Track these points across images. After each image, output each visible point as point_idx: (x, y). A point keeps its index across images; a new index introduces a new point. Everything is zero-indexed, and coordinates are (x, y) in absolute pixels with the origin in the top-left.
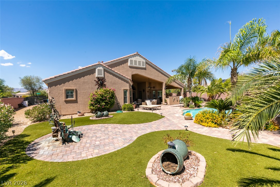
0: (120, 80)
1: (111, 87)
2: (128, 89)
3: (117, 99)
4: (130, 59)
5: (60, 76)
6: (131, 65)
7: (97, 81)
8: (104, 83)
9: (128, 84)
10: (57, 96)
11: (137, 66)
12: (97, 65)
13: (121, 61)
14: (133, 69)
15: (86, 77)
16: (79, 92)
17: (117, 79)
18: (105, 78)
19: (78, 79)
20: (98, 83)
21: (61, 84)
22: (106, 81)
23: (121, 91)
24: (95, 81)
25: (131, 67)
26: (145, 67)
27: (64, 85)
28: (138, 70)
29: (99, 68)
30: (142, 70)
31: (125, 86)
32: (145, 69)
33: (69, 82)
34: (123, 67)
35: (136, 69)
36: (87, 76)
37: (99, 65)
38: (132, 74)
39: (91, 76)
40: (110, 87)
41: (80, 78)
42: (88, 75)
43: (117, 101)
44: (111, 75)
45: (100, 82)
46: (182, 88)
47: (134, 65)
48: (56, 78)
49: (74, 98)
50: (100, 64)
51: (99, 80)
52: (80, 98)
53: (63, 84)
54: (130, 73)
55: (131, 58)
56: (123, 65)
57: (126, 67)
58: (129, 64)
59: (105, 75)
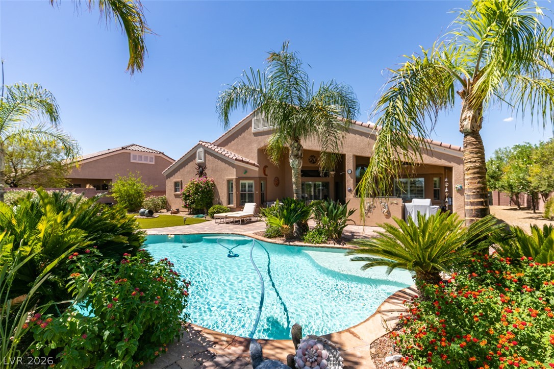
0: (223, 163)
1: (213, 177)
2: (234, 179)
4: (255, 118)
6: (257, 130)
7: (198, 169)
8: (204, 172)
9: (235, 169)
10: (170, 189)
12: (197, 147)
13: (240, 129)
14: (260, 137)
15: (189, 165)
16: (184, 184)
17: (220, 162)
18: (206, 164)
20: (198, 172)
22: (207, 168)
23: (224, 182)
24: (196, 169)
25: (255, 134)
27: (174, 177)
29: (199, 150)
31: (229, 174)
33: (177, 173)
34: (244, 137)
35: (266, 136)
37: (199, 146)
38: (259, 147)
39: (192, 162)
41: (184, 167)
44: (213, 157)
47: (261, 129)
48: (169, 170)
49: (180, 193)
50: (199, 144)
51: (199, 167)
54: (256, 145)
55: (257, 115)
56: (243, 134)
57: (249, 136)
58: (253, 129)
59: (207, 159)
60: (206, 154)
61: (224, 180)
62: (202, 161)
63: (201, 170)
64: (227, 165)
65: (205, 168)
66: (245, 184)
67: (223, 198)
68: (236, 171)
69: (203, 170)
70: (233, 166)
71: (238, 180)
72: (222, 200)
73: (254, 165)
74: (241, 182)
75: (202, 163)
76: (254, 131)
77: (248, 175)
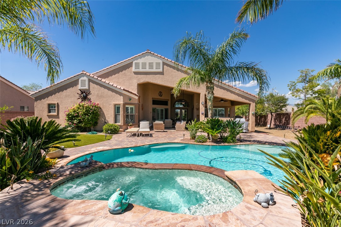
0: (110, 91)
1: (98, 101)
2: (121, 104)
3: (105, 117)
4: (136, 61)
5: (47, 88)
6: (137, 70)
7: (81, 94)
8: (88, 97)
9: (122, 97)
10: (41, 110)
11: (147, 70)
12: (80, 75)
13: (121, 67)
14: (139, 76)
15: (68, 90)
16: (61, 106)
17: (106, 90)
18: (90, 90)
19: (60, 93)
20: (81, 96)
21: (45, 98)
22: (91, 94)
23: (110, 106)
24: (78, 94)
25: (136, 73)
26: (161, 70)
27: (48, 99)
28: (148, 76)
29: (82, 78)
30: (157, 76)
31: (117, 100)
32: (162, 73)
33: (52, 96)
34: (124, 73)
35: (145, 76)
36: (70, 89)
37: (83, 75)
38: (139, 82)
39: (73, 88)
40: (96, 101)
41: (62, 91)
42: (71, 87)
43: (105, 119)
44: (98, 86)
45: (83, 95)
46: (251, 102)
47: (141, 70)
48: (40, 92)
49: (55, 114)
50: (83, 73)
51: (82, 93)
52: (62, 113)
53: (46, 98)
54: (135, 81)
55: (137, 59)
56: (124, 72)
57: (129, 74)
58: (133, 69)
59: (91, 86)
60: (91, 83)
61: (110, 105)
62: (87, 87)
63: (85, 95)
64: (114, 93)
65: (89, 93)
66: (128, 107)
67: (109, 118)
68: (123, 98)
69: (87, 95)
70: (121, 94)
71: (124, 104)
72: (108, 120)
73: (136, 95)
74: (127, 106)
75: (86, 90)
76: (135, 71)
77: (131, 102)
